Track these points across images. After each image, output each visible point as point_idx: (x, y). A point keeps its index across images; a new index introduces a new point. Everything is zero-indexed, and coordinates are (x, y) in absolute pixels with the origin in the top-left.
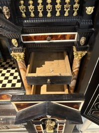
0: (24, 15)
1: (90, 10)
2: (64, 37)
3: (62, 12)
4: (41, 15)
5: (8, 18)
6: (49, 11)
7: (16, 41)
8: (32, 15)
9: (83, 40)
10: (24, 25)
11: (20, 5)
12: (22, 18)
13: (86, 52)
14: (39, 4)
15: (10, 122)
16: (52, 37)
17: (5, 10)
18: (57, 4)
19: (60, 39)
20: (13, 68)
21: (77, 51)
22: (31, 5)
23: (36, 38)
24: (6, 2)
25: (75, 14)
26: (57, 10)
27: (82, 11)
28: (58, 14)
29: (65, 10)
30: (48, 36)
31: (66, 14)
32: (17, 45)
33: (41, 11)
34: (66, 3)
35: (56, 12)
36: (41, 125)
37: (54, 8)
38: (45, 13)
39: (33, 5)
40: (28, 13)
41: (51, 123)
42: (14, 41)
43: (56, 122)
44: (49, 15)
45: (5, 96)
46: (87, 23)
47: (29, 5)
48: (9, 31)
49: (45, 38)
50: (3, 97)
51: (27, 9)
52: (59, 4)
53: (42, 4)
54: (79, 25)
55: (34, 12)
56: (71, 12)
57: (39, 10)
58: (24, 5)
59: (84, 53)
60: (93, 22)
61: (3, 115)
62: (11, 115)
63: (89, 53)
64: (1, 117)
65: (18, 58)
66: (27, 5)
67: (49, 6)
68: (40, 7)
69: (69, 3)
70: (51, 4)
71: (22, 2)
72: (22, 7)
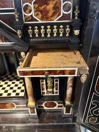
0: (31, 36)
1: (77, 32)
3: (58, 34)
4: (43, 35)
5: (20, 37)
6: (49, 33)
8: (37, 36)
10: (31, 43)
11: (29, 29)
14: (42, 29)
15: (12, 130)
17: (19, 32)
20: (18, 80)
24: (20, 27)
25: (67, 35)
26: (54, 32)
27: (71, 33)
28: (55, 35)
29: (60, 32)
31: (61, 35)
33: (43, 33)
34: (60, 28)
37: (52, 31)
38: (46, 34)
39: (38, 29)
40: (34, 34)
42: (23, 54)
44: (49, 36)
47: (35, 29)
48: (20, 46)
50: (7, 105)
51: (33, 32)
52: (55, 29)
53: (44, 28)
54: (70, 42)
55: (38, 34)
56: (64, 34)
60: (80, 40)
61: (6, 123)
62: (13, 123)
64: (4, 125)
66: (33, 29)
67: (49, 30)
68: (42, 31)
69: (63, 28)
70: (50, 28)
71: (30, 27)
72: (30, 31)
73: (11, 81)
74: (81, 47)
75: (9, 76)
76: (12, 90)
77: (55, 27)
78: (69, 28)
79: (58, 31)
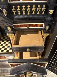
0: (15, 14)
1: (51, 12)
2: (36, 26)
3: (36, 12)
4: (24, 13)
5: (6, 15)
6: (29, 12)
7: (10, 28)
8: (19, 13)
9: (47, 28)
10: (15, 19)
11: (13, 8)
12: (14, 15)
13: (49, 34)
14: (23, 8)
16: (30, 25)
17: (4, 11)
18: (33, 8)
19: (34, 27)
20: (7, 41)
21: (44, 33)
22: (19, 8)
23: (21, 26)
24: (5, 7)
25: (43, 13)
26: (33, 11)
27: (47, 12)
28: (34, 13)
29: (38, 11)
30: (28, 25)
31: (38, 13)
32: (10, 30)
33: (24, 12)
34: (38, 8)
35: (33, 12)
36: (24, 75)
37: (31, 10)
38: (26, 12)
39: (20, 8)
40: (17, 13)
41: (30, 73)
42: (9, 28)
43: (32, 73)
44: (29, 14)
45: (3, 57)
46: (50, 19)
47: (18, 8)
48: (6, 22)
49: (26, 26)
50: (1, 57)
51: (16, 10)
52: (34, 8)
53: (25, 8)
54: (45, 19)
55: (20, 12)
56: (41, 12)
57: (23, 11)
58: (15, 8)
59: (48, 35)
60: (53, 18)
63: (51, 35)
65: (11, 37)
66: (16, 8)
67: (29, 9)
68: (24, 9)
69: (40, 8)
70: (30, 8)
71: (14, 6)
72: (14, 9)
73: (3, 41)
74: (53, 23)
75: (2, 38)
76: (4, 48)
77: (34, 6)
78: (45, 7)
79: (36, 10)
